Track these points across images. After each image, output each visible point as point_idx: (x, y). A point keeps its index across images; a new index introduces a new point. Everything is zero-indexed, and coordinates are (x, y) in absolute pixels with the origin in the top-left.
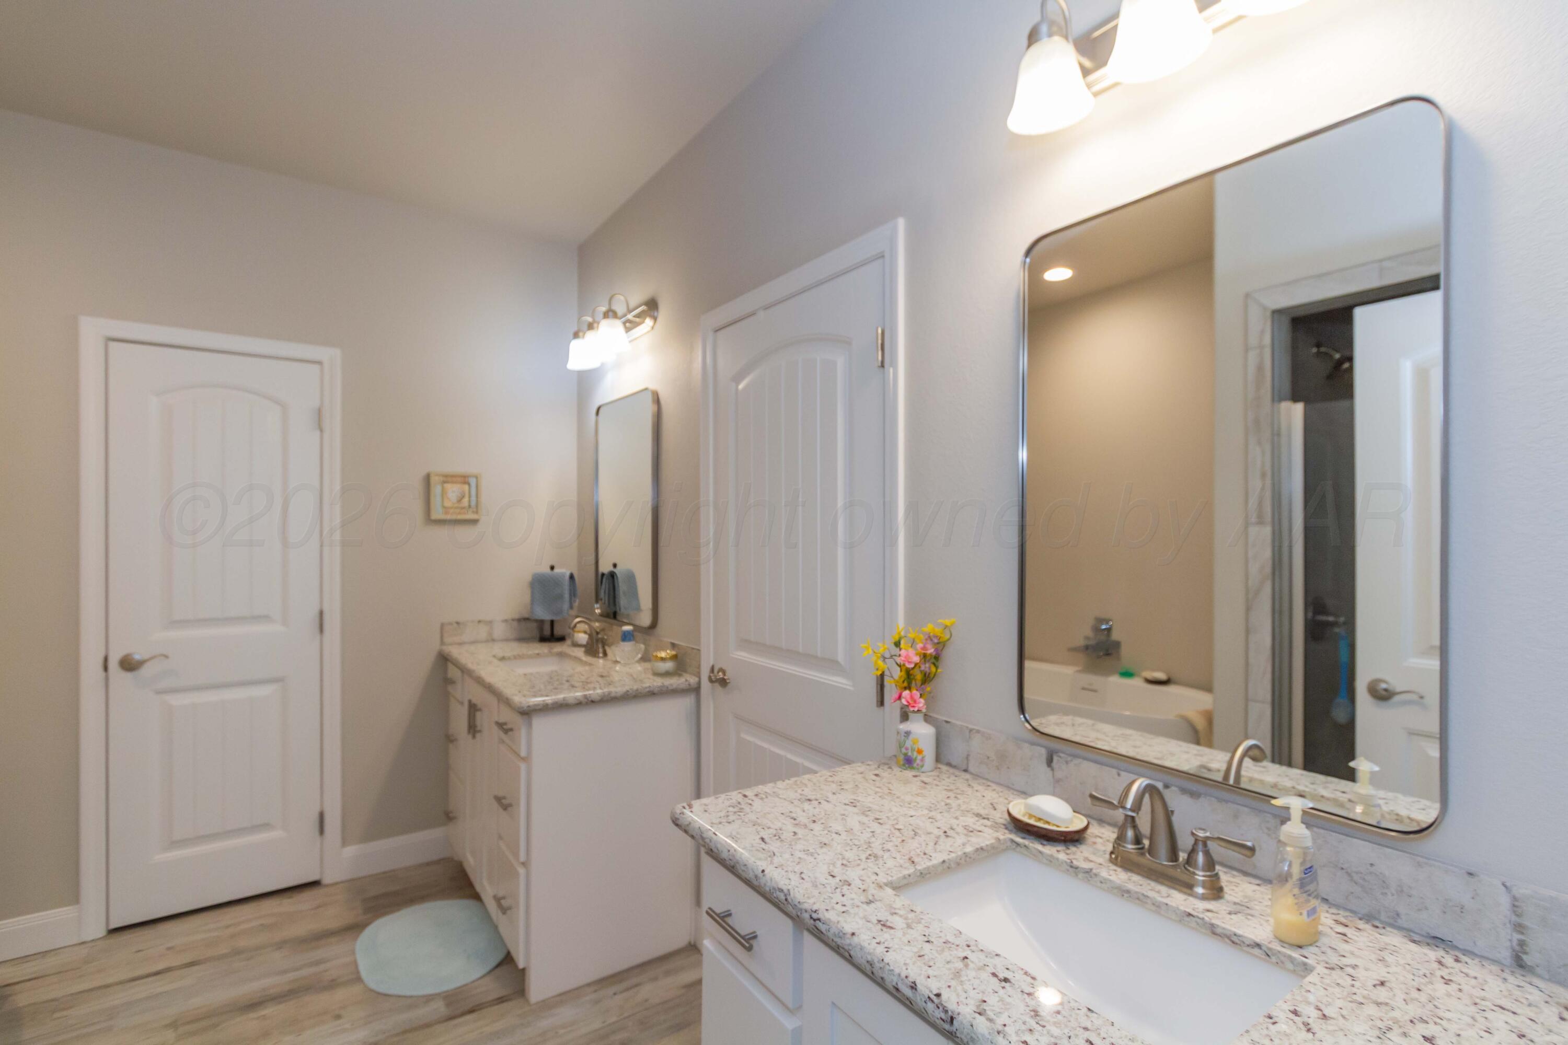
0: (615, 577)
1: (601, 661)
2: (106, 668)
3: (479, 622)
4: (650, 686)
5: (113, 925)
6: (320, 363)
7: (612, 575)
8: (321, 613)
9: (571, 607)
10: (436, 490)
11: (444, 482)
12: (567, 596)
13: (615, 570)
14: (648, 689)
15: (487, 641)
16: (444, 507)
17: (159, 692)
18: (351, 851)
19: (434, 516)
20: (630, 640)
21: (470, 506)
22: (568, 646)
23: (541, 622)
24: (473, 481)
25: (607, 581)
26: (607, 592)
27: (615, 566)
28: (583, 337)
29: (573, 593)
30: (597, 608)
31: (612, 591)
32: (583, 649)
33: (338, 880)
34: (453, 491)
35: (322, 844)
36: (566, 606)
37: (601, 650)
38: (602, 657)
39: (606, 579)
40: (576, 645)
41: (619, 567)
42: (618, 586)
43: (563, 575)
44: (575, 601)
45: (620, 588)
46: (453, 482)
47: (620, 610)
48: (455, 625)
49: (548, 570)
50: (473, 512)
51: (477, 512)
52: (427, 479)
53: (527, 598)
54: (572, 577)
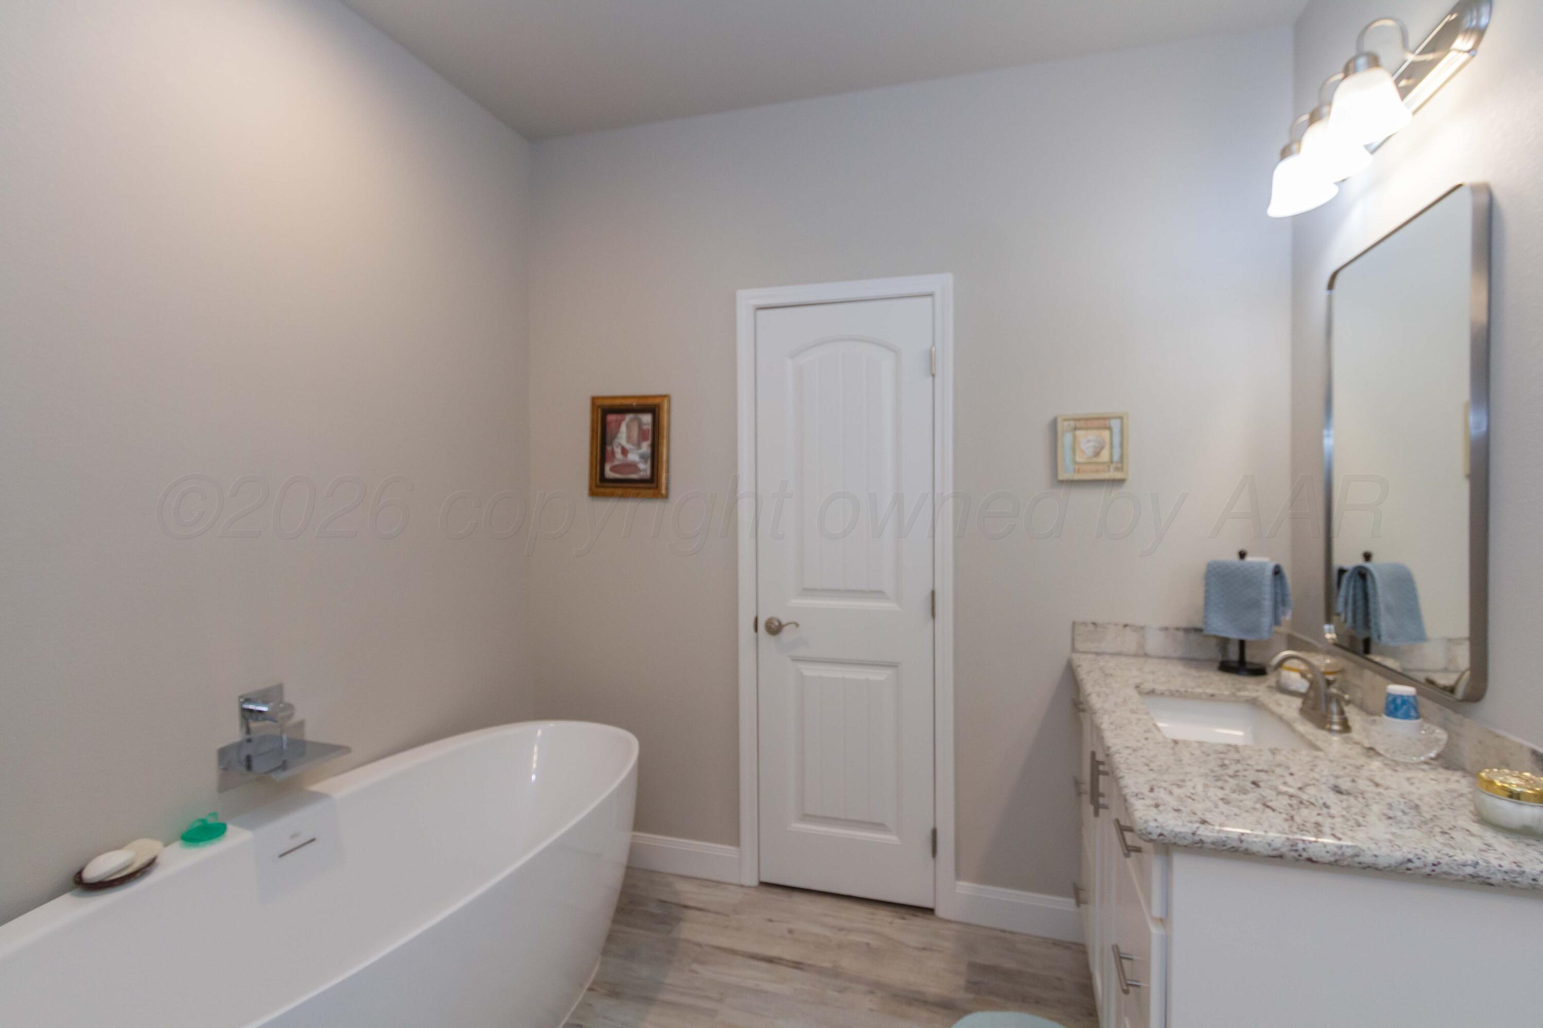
0: (1369, 578)
1: (1336, 738)
2: (756, 629)
3: (1126, 626)
4: (1476, 864)
5: (766, 878)
6: (931, 295)
7: (1362, 574)
8: (933, 593)
9: (1277, 621)
10: (1066, 439)
11: (1075, 429)
12: (1267, 604)
13: (1368, 565)
14: (1469, 870)
15: (1136, 655)
16: (1076, 463)
17: (796, 659)
18: (965, 887)
19: (1063, 476)
20: (1407, 716)
21: (1111, 461)
22: (1270, 687)
23: (1224, 642)
24: (1115, 424)
25: (1352, 584)
26: (1350, 601)
27: (1367, 557)
28: (1299, 151)
29: (1280, 600)
30: (1330, 632)
31: (1360, 603)
32: (1297, 702)
33: (952, 918)
34: (1087, 440)
35: (935, 866)
36: (1267, 620)
37: (1336, 718)
38: (1340, 732)
39: (1349, 581)
40: (1283, 689)
41: (1375, 559)
42: (1375, 595)
43: (1262, 567)
44: (1284, 613)
45: (1380, 599)
46: (1087, 428)
47: (1379, 637)
48: (1091, 627)
49: (1235, 558)
50: (1117, 469)
51: (1120, 469)
52: (1054, 424)
53: (1200, 600)
54: (1277, 572)
